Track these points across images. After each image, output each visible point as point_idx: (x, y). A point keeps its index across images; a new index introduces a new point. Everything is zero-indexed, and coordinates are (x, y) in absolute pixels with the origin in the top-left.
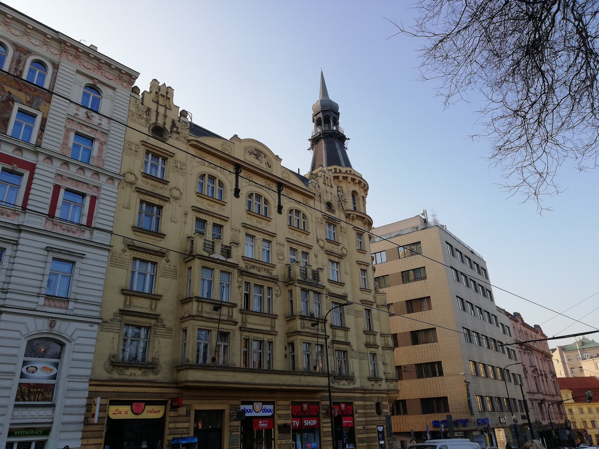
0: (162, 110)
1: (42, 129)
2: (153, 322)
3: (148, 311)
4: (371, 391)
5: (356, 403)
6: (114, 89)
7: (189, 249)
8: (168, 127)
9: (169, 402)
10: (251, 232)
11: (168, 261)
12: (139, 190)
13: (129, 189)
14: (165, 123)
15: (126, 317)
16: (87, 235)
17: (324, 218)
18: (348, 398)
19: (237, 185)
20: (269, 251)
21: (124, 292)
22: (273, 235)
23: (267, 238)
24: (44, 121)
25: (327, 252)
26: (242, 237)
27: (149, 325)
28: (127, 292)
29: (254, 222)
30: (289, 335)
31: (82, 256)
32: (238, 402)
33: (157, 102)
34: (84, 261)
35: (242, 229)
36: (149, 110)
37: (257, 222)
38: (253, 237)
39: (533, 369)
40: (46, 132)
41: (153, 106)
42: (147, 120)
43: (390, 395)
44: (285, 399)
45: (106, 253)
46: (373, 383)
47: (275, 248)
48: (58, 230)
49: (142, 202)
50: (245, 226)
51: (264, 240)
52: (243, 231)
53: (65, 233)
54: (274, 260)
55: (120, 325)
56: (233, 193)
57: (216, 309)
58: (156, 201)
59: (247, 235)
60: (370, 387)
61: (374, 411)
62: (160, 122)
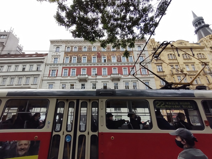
0: (153, 44)
1: (134, 59)
6: (143, 45)
7: (171, 73)
8: (156, 47)
10: (187, 64)
11: (167, 77)
12: (155, 64)
13: (153, 64)
14: (155, 47)
16: (149, 76)
17: (211, 52)
19: (178, 53)
20: (194, 68)
21: (160, 86)
22: (194, 63)
23: (192, 64)
24: (134, 57)
26: (184, 66)
29: (187, 61)
31: (149, 80)
33: (152, 43)
34: (150, 81)
35: (184, 64)
36: (151, 45)
38: (188, 65)
40: (135, 59)
41: (151, 44)
42: (151, 48)
45: (154, 79)
47: (196, 66)
48: (143, 76)
49: (157, 66)
50: (184, 63)
51: (192, 65)
52: (184, 65)
53: (145, 77)
54: (196, 69)
56: (178, 56)
58: (160, 65)
59: (186, 65)
62: (154, 47)
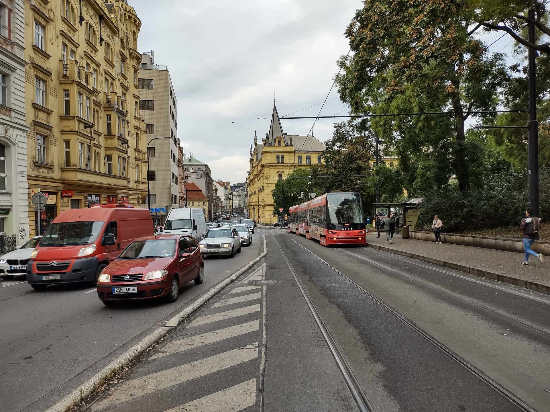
2: (49, 132)
3: (45, 123)
4: (136, 190)
5: (131, 197)
9: (60, 193)
10: (88, 60)
11: (52, 81)
12: (34, 8)
13: (27, 5)
15: (37, 127)
16: (10, 48)
17: (120, 53)
18: (128, 194)
20: (95, 79)
21: (34, 106)
22: (98, 65)
25: (122, 85)
26: (84, 64)
27: (47, 135)
28: (36, 107)
29: (89, 51)
30: (106, 149)
31: (13, 70)
32: (86, 195)
35: (84, 57)
37: (91, 51)
38: (89, 65)
39: (181, 177)
43: (143, 192)
44: (105, 193)
45: (23, 69)
46: (137, 184)
47: (99, 77)
49: (34, 20)
50: (86, 54)
51: (94, 69)
52: (85, 59)
54: (99, 87)
55: (34, 133)
57: (86, 127)
59: (87, 62)
60: (135, 187)
61: (137, 202)
